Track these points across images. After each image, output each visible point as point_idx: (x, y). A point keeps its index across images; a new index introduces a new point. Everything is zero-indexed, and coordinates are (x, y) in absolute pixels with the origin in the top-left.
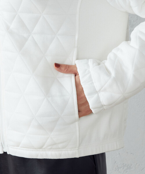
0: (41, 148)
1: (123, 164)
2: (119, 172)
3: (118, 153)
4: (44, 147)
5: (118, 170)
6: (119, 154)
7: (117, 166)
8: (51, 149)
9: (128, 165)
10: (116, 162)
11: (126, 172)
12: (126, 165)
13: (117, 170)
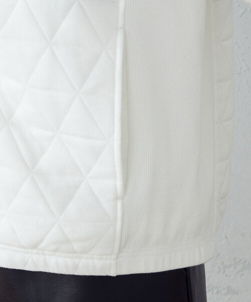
0: (35, 246)
1: (235, 259)
2: (226, 276)
3: (224, 236)
4: (42, 245)
5: (224, 272)
6: (226, 237)
7: (222, 263)
8: (56, 250)
9: (246, 261)
10: (219, 255)
11: (242, 275)
12: (240, 260)
13: (222, 271)
